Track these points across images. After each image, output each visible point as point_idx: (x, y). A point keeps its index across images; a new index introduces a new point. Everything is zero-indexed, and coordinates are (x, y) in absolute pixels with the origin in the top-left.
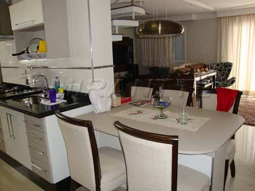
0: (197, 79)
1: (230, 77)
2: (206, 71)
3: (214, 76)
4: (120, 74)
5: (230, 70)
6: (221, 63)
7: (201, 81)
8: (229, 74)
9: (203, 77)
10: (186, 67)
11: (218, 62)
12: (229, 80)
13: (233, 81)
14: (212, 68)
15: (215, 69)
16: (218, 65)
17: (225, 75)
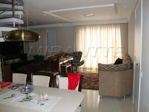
0: (61, 63)
1: (81, 60)
2: (67, 58)
3: (72, 60)
4: (14, 61)
5: (81, 56)
6: (76, 52)
7: (63, 64)
8: (81, 58)
9: (65, 62)
10: (55, 55)
11: (74, 52)
12: (81, 62)
13: (83, 63)
14: (71, 55)
15: (73, 56)
16: (74, 53)
17: (78, 59)
